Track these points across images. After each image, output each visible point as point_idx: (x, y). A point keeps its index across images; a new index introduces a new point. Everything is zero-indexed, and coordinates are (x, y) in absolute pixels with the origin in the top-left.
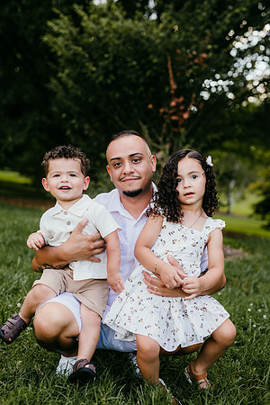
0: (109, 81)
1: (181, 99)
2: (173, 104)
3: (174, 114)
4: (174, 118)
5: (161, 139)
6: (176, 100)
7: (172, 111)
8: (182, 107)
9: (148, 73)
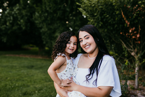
0: (100, 25)
1: (134, 29)
2: (130, 31)
3: (133, 35)
4: (134, 37)
5: (132, 47)
6: (132, 29)
7: (132, 34)
8: (135, 32)
9: (116, 19)
